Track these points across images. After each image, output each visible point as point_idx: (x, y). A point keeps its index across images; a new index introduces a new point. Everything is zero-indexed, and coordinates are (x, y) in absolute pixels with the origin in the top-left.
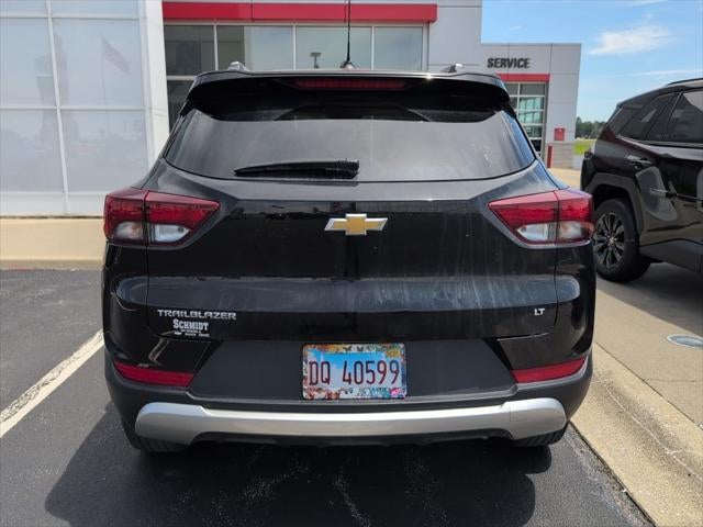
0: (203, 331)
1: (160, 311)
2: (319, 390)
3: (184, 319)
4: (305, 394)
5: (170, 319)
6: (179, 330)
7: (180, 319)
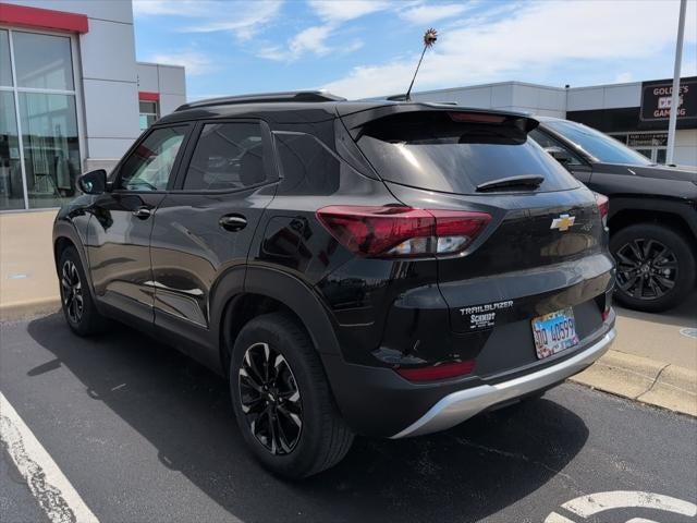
0: (491, 321)
1: (463, 310)
2: (545, 350)
3: (479, 314)
4: (539, 356)
5: (469, 315)
6: (474, 324)
7: (475, 314)
